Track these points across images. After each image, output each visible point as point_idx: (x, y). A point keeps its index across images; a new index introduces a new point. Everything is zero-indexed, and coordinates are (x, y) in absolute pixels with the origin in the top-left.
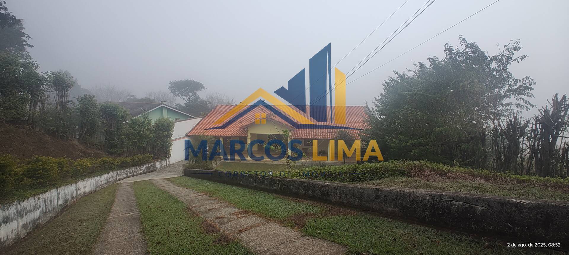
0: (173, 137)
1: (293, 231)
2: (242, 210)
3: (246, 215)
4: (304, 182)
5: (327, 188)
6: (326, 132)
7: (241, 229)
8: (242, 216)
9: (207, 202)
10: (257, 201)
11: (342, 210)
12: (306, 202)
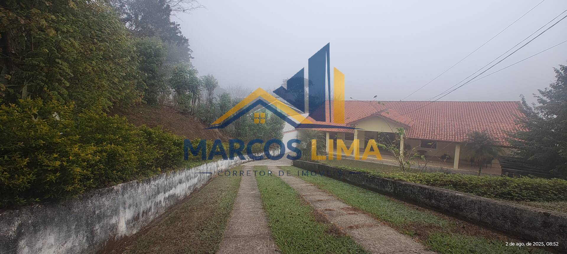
0: (284, 130)
1: (414, 241)
2: (352, 207)
3: (356, 212)
4: (425, 189)
5: (459, 200)
6: (452, 134)
7: (352, 225)
8: (351, 212)
9: (316, 193)
10: (367, 201)
11: (482, 230)
12: (427, 212)
